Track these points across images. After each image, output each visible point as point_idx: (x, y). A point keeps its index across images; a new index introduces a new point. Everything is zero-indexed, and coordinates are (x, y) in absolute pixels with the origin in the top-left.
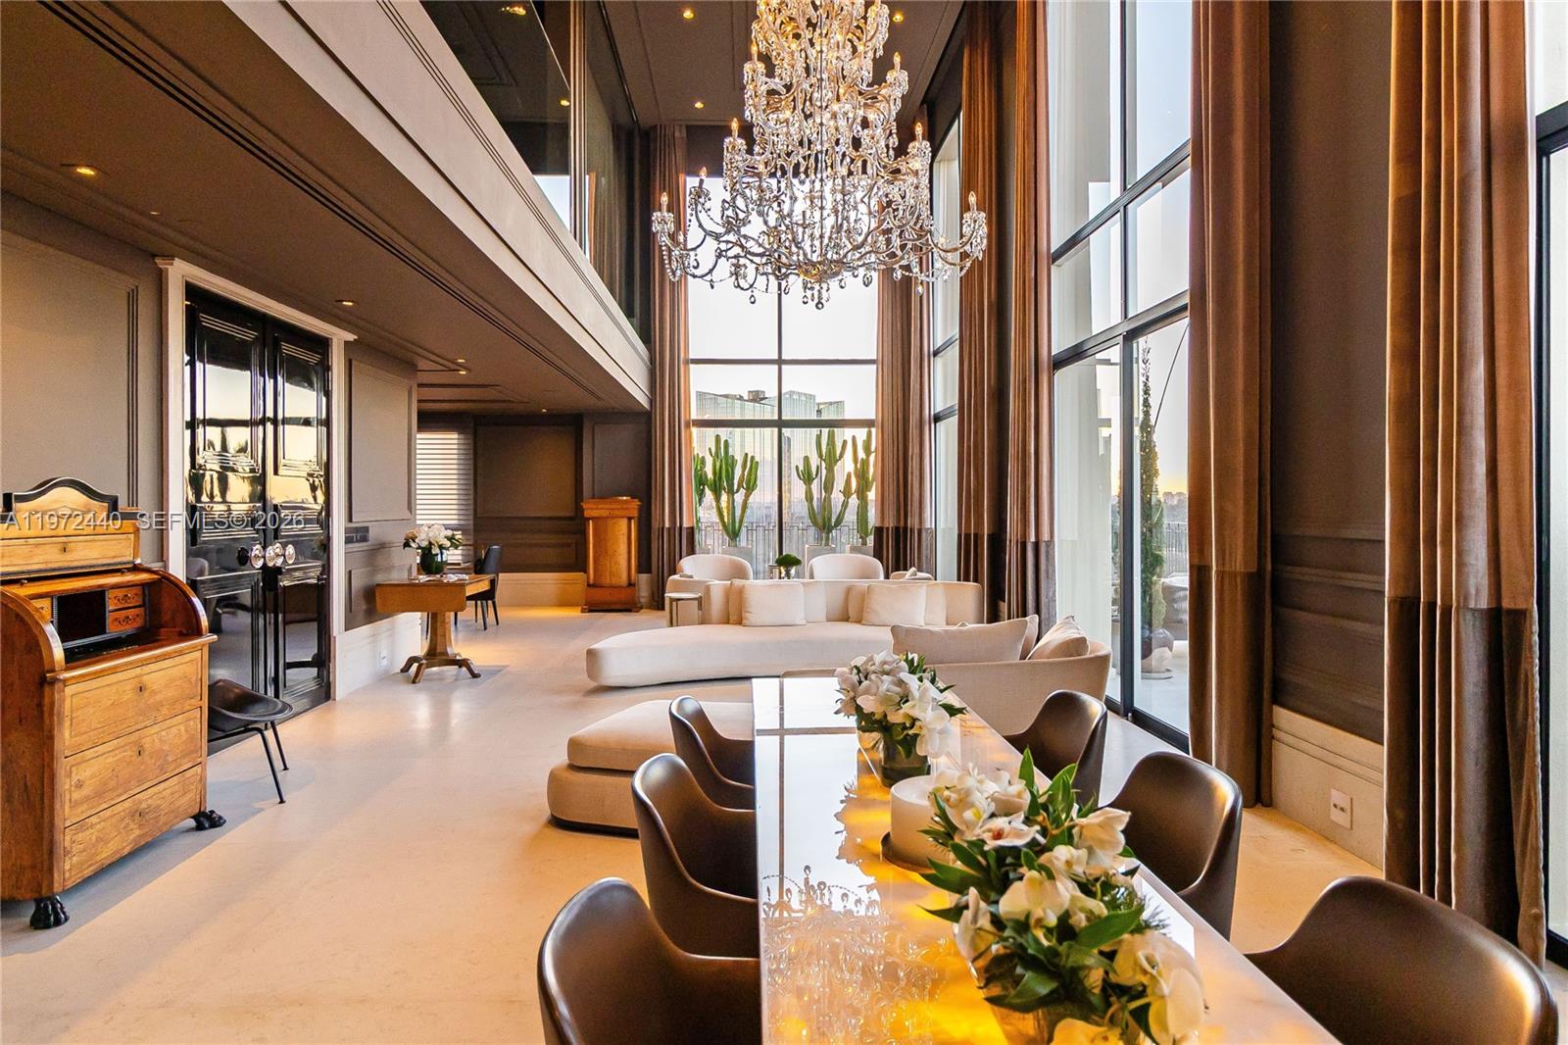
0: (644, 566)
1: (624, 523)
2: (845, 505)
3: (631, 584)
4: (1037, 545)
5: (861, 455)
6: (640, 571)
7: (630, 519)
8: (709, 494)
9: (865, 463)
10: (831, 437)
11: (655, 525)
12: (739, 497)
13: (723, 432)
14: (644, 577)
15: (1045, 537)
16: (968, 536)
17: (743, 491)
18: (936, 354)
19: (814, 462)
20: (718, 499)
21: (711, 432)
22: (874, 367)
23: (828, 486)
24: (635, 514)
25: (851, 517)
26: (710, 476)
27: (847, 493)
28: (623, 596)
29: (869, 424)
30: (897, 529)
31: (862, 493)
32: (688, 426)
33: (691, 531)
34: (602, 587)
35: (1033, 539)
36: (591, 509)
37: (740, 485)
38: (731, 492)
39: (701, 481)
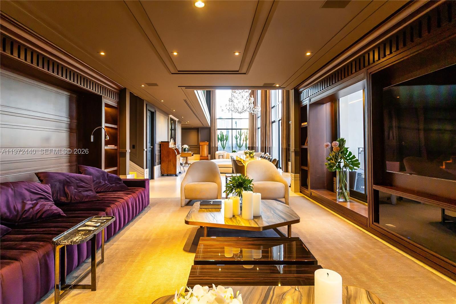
0: (209, 153)
1: (206, 146)
2: (243, 143)
3: (207, 156)
4: (270, 147)
5: (246, 134)
6: (209, 154)
7: (207, 145)
8: (220, 141)
9: (247, 136)
10: (241, 131)
11: (211, 146)
12: (225, 142)
13: (222, 131)
14: (209, 155)
15: (271, 146)
16: (262, 147)
17: (225, 141)
18: (258, 118)
19: (238, 135)
20: (221, 142)
21: (220, 130)
22: (248, 119)
23: (240, 140)
24: (208, 144)
25: (244, 145)
26: (220, 138)
27: (244, 141)
28: (206, 158)
29: (247, 129)
30: (252, 147)
31: (246, 141)
32: (217, 130)
33: (217, 147)
34: (202, 156)
35: (269, 146)
36: (201, 144)
37: (225, 139)
38: (223, 141)
39: (218, 139)
